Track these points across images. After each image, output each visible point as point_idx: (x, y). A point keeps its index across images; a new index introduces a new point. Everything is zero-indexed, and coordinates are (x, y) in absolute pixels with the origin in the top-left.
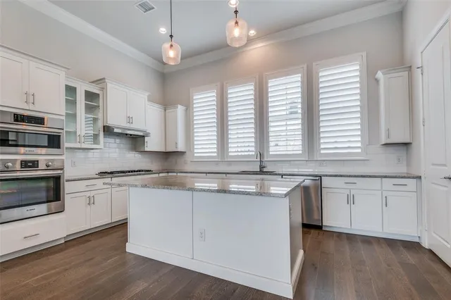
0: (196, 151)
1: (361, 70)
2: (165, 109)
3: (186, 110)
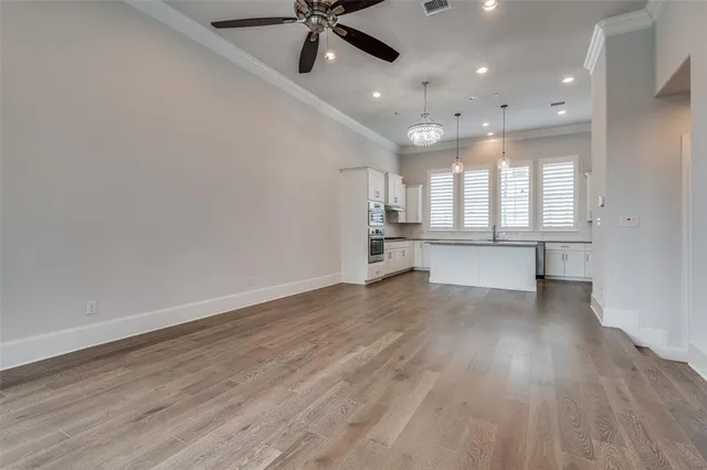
0: (431, 222)
1: (575, 168)
2: (406, 187)
3: (423, 188)
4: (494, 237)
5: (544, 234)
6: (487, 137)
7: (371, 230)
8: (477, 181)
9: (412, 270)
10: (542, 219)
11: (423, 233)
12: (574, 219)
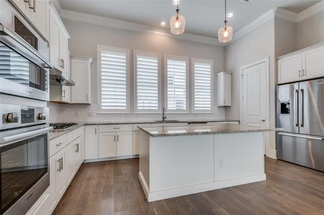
0: (103, 104)
1: (211, 68)
2: (71, 57)
3: (92, 64)
4: (164, 118)
5: (196, 115)
6: (157, 28)
8: (148, 66)
10: (194, 104)
11: (92, 116)
12: (211, 104)
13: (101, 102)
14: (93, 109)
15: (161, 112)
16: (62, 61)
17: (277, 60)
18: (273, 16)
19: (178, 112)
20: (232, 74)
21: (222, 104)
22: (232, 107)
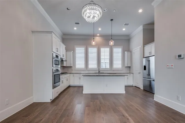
1: (122, 50)
2: (66, 51)
3: (73, 53)
4: (99, 72)
5: (114, 70)
6: (97, 36)
7: (54, 70)
8: (93, 51)
9: (69, 87)
10: (113, 66)
11: (73, 70)
12: (122, 66)
13: (76, 66)
14: (73, 68)
15: (98, 69)
16: (63, 55)
17: (144, 47)
18: (142, 29)
19: (106, 69)
20: (131, 52)
21: (126, 66)
22: (131, 67)
